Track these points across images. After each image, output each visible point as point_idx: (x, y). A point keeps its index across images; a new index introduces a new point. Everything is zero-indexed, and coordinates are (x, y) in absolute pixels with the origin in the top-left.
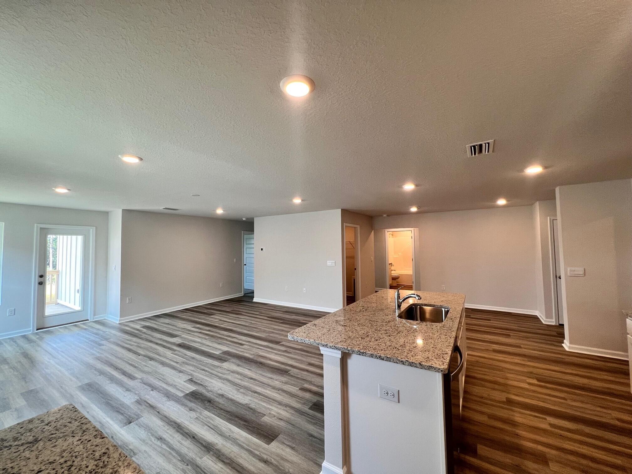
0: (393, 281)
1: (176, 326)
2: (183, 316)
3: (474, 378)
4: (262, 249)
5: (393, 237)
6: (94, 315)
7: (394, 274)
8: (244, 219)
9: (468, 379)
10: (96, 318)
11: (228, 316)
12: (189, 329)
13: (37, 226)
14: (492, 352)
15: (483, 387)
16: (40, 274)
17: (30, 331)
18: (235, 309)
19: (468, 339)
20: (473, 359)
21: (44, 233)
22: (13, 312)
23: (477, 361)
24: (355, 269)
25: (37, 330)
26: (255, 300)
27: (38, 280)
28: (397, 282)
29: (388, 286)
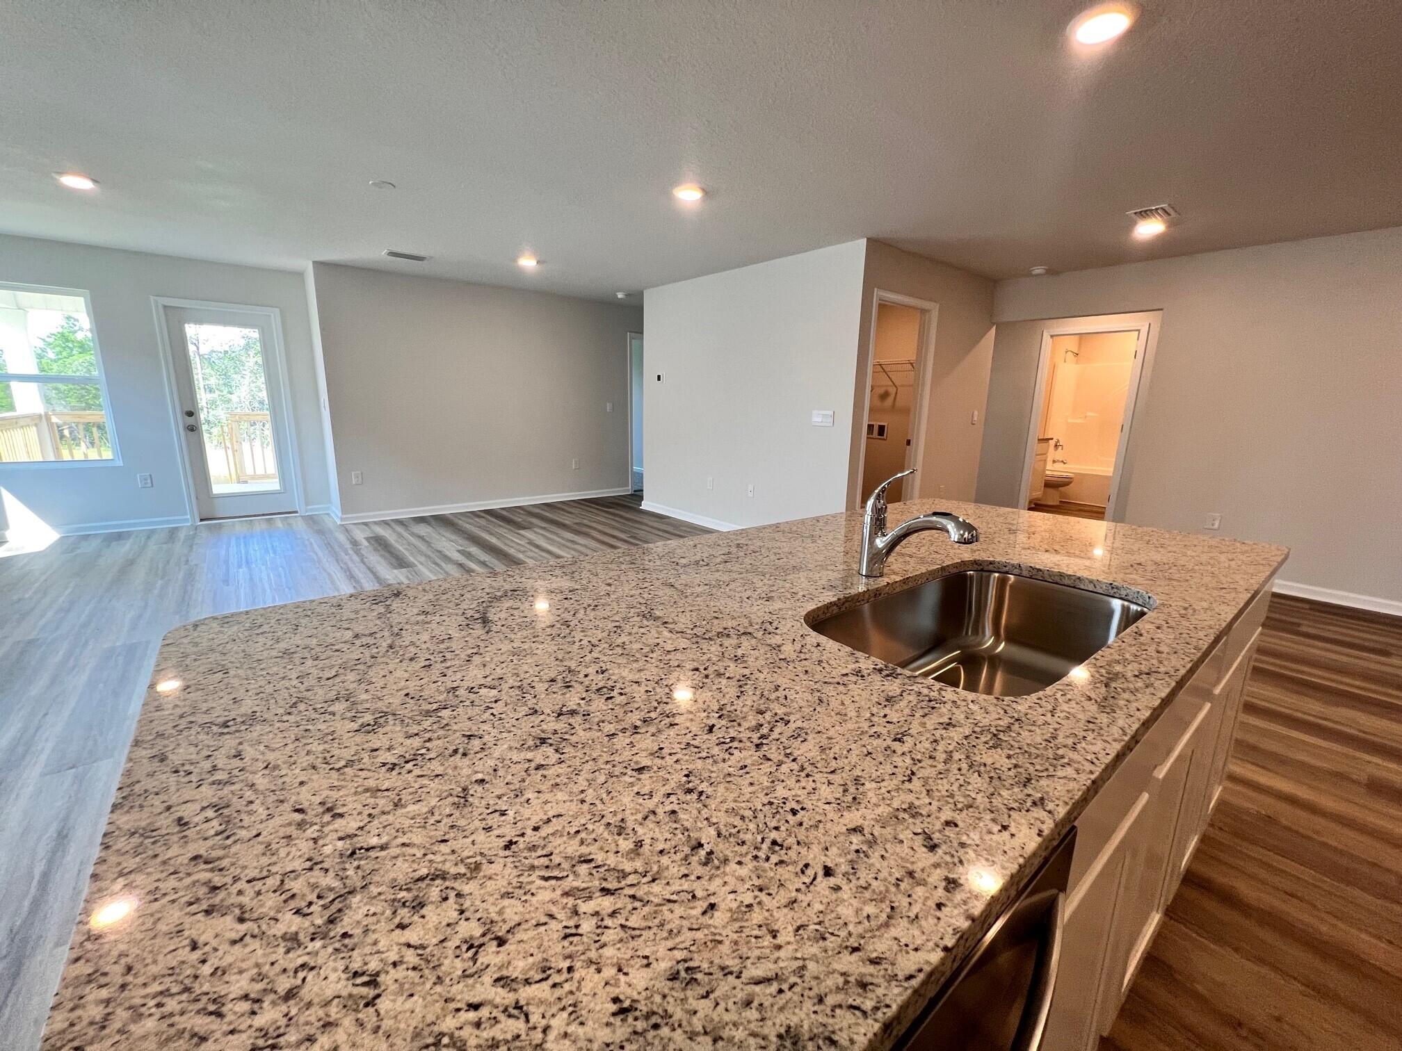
0: (1050, 491)
1: (428, 544)
2: (468, 526)
3: (1229, 898)
4: (659, 377)
5: (1077, 363)
6: (307, 504)
7: (1054, 470)
8: (620, 295)
9: (1192, 894)
10: (312, 510)
11: (557, 534)
12: (447, 553)
13: (156, 302)
14: (1363, 791)
15: (1261, 961)
16: (186, 409)
17: (187, 520)
18: (585, 522)
19: (1250, 708)
20: (1250, 803)
21: (175, 319)
22: (149, 481)
23: (1270, 820)
24: (909, 443)
25: (201, 520)
26: (646, 505)
27: (181, 420)
28: (1063, 495)
29: (1024, 499)
